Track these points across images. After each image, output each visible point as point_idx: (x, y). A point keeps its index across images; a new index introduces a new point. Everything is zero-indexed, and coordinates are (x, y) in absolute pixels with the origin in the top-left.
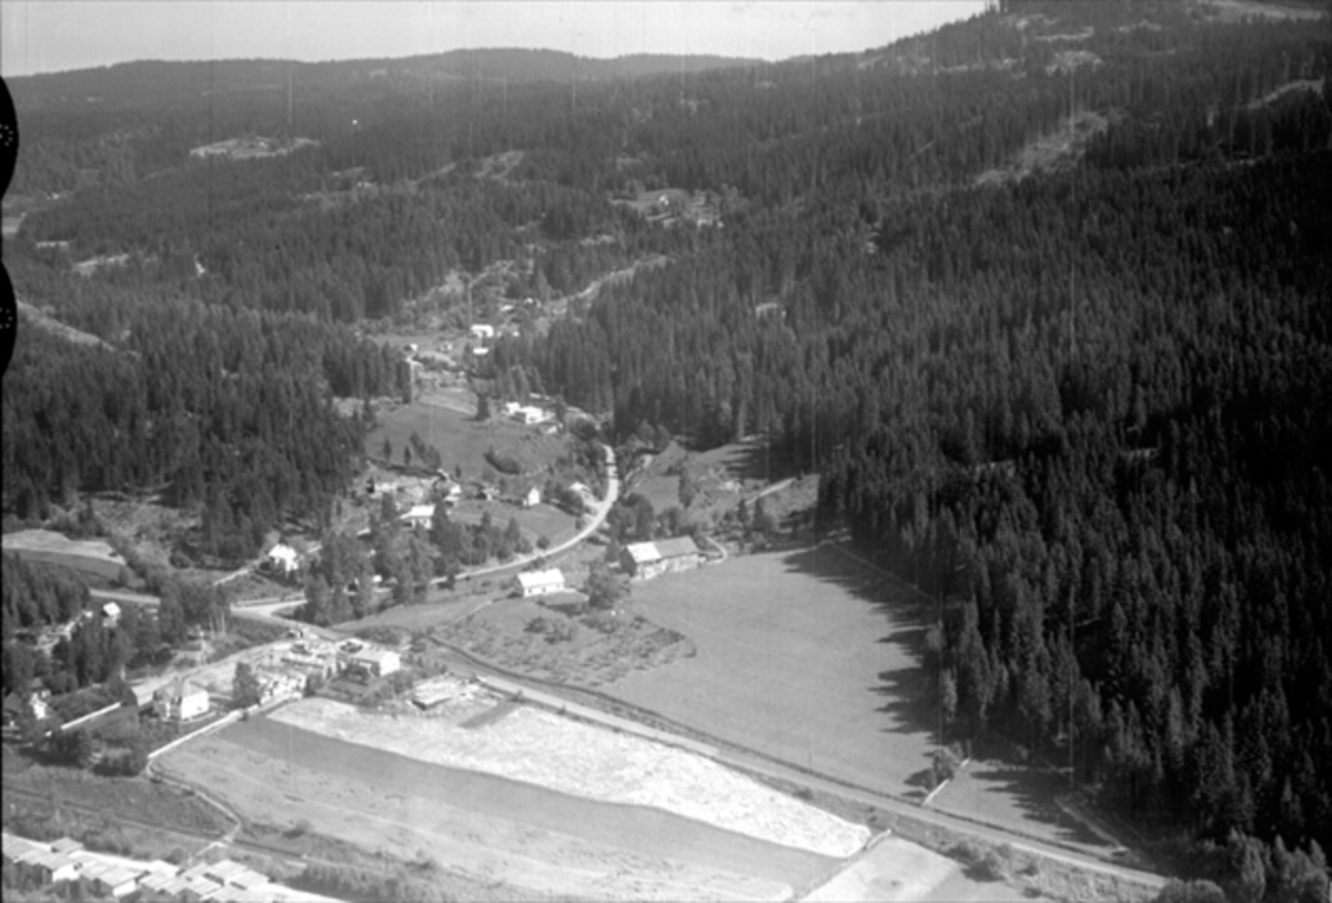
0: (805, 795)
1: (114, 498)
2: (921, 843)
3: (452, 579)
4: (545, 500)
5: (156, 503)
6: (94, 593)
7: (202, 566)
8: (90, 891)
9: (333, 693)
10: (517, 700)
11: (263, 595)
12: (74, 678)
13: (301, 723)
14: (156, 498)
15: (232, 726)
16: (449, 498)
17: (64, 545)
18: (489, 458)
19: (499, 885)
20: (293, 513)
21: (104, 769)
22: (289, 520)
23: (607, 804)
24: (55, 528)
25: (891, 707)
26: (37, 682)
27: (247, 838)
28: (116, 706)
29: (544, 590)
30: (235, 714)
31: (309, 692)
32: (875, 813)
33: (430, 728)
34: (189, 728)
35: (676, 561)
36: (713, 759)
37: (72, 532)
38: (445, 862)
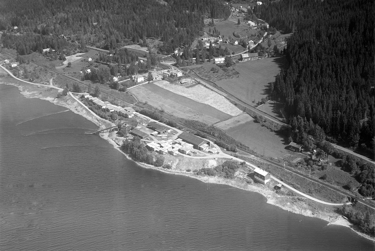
0: (236, 105)
1: (152, 39)
2: (250, 115)
3: (210, 60)
4: (239, 44)
5: (159, 40)
6: (139, 58)
7: (163, 54)
8: (107, 110)
9: (168, 80)
10: (199, 83)
11: (171, 61)
12: (126, 74)
13: (158, 85)
14: (160, 39)
15: (146, 84)
16: (218, 42)
17: (139, 48)
18: (233, 33)
19: (172, 116)
20: (184, 44)
21: (120, 90)
22: (183, 45)
23: (201, 103)
24: (139, 45)
25: (266, 89)
26: (119, 74)
27: (138, 104)
28: (130, 79)
29: (220, 62)
30: (148, 82)
31: (163, 79)
32: (246, 109)
33: (180, 87)
34: (138, 84)
35: (253, 58)
36: (225, 97)
37: (142, 46)
38: (166, 111)
